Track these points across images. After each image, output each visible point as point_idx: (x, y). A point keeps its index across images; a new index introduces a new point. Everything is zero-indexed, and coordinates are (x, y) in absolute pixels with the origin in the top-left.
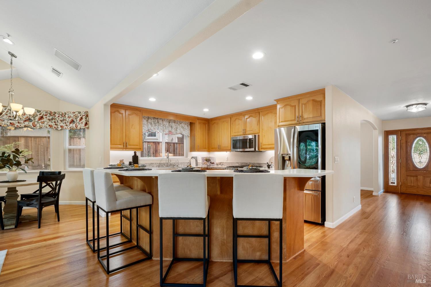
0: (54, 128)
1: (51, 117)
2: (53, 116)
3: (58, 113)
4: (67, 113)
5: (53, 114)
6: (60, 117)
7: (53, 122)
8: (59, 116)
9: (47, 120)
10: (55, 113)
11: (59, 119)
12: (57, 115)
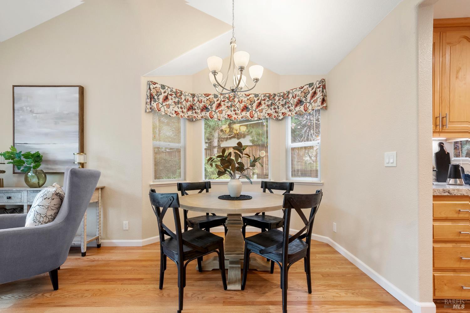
0: (273, 117)
1: (270, 103)
2: (272, 99)
3: (278, 95)
4: (290, 91)
5: (272, 97)
6: (281, 100)
7: (272, 109)
8: (279, 100)
9: (266, 107)
10: (275, 95)
11: (279, 103)
12: (277, 98)
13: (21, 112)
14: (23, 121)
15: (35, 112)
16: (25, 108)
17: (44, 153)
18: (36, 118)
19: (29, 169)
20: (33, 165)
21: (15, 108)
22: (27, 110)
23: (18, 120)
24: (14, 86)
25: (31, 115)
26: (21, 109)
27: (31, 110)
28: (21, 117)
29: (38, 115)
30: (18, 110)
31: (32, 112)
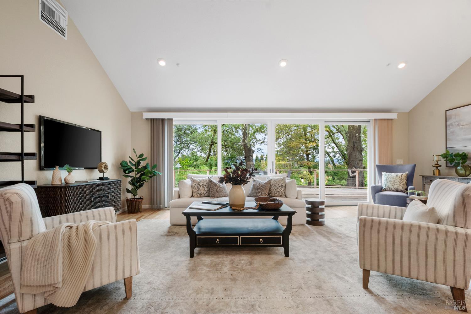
13: (451, 126)
14: (453, 132)
15: (461, 124)
16: (454, 123)
17: (468, 153)
18: (462, 128)
19: (458, 164)
20: (461, 162)
21: (447, 125)
22: (455, 124)
23: (449, 132)
24: (446, 111)
25: (458, 127)
26: (452, 124)
27: (458, 124)
28: (451, 130)
29: (463, 127)
30: (449, 126)
31: (459, 125)
